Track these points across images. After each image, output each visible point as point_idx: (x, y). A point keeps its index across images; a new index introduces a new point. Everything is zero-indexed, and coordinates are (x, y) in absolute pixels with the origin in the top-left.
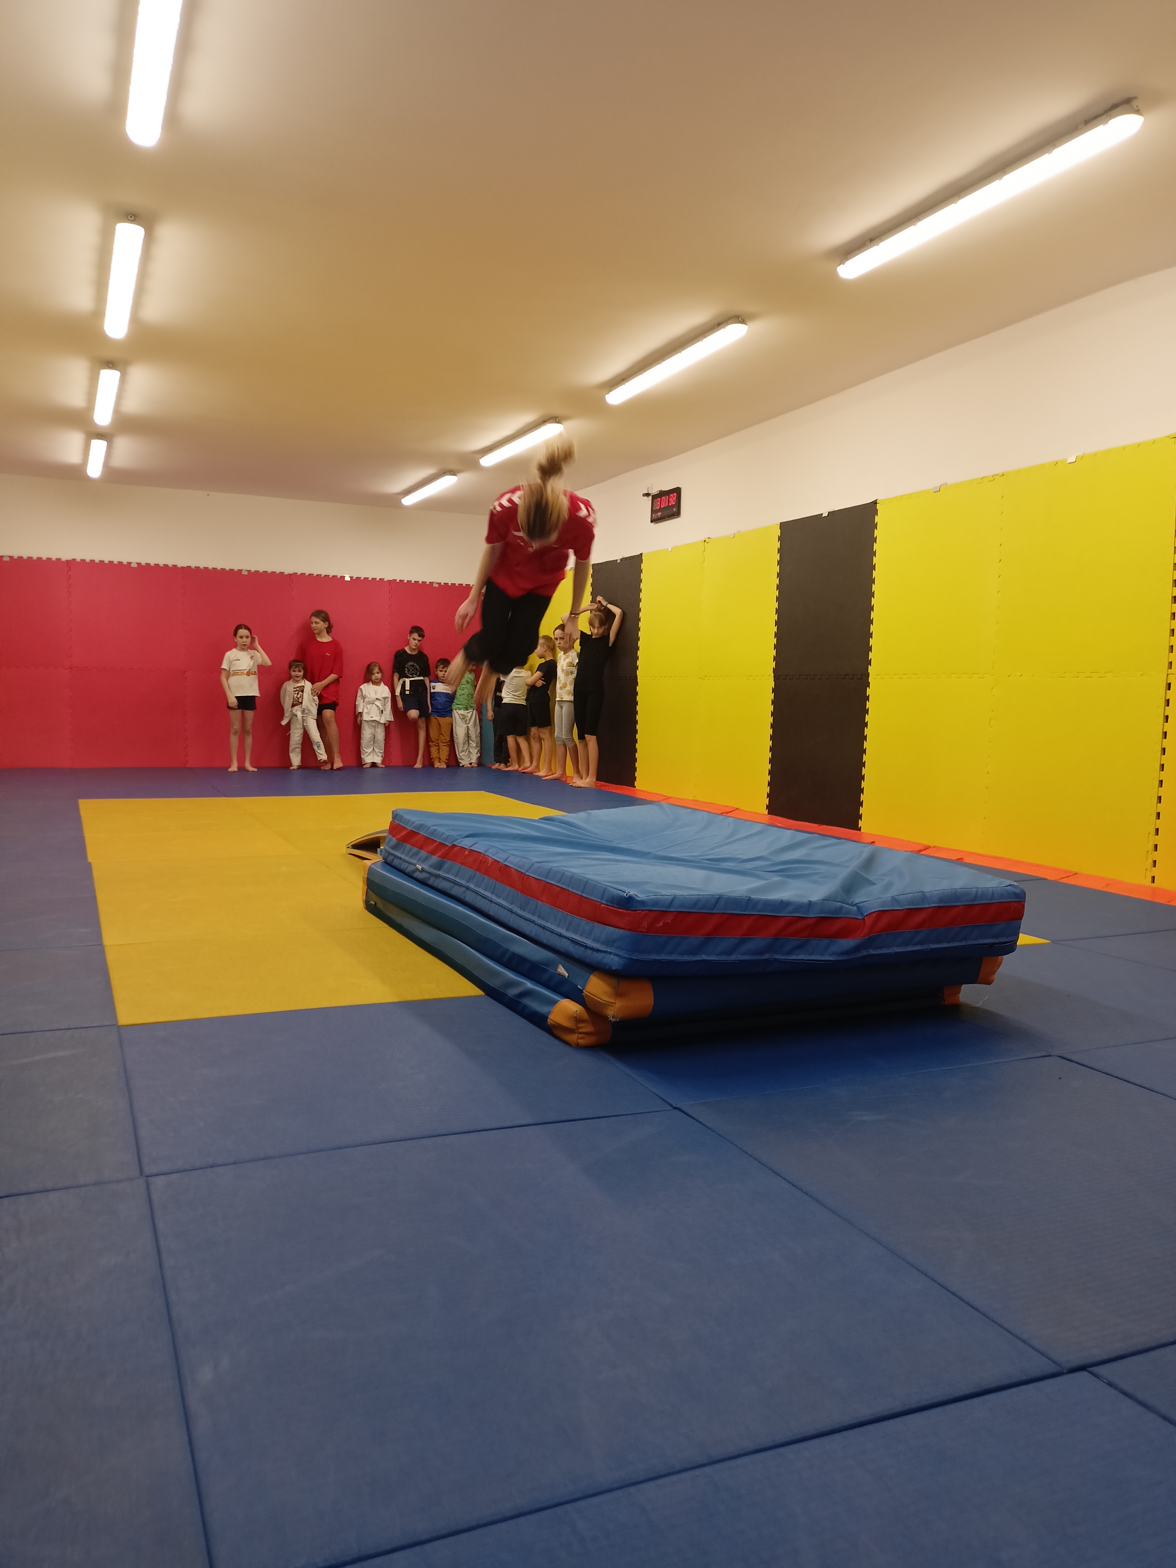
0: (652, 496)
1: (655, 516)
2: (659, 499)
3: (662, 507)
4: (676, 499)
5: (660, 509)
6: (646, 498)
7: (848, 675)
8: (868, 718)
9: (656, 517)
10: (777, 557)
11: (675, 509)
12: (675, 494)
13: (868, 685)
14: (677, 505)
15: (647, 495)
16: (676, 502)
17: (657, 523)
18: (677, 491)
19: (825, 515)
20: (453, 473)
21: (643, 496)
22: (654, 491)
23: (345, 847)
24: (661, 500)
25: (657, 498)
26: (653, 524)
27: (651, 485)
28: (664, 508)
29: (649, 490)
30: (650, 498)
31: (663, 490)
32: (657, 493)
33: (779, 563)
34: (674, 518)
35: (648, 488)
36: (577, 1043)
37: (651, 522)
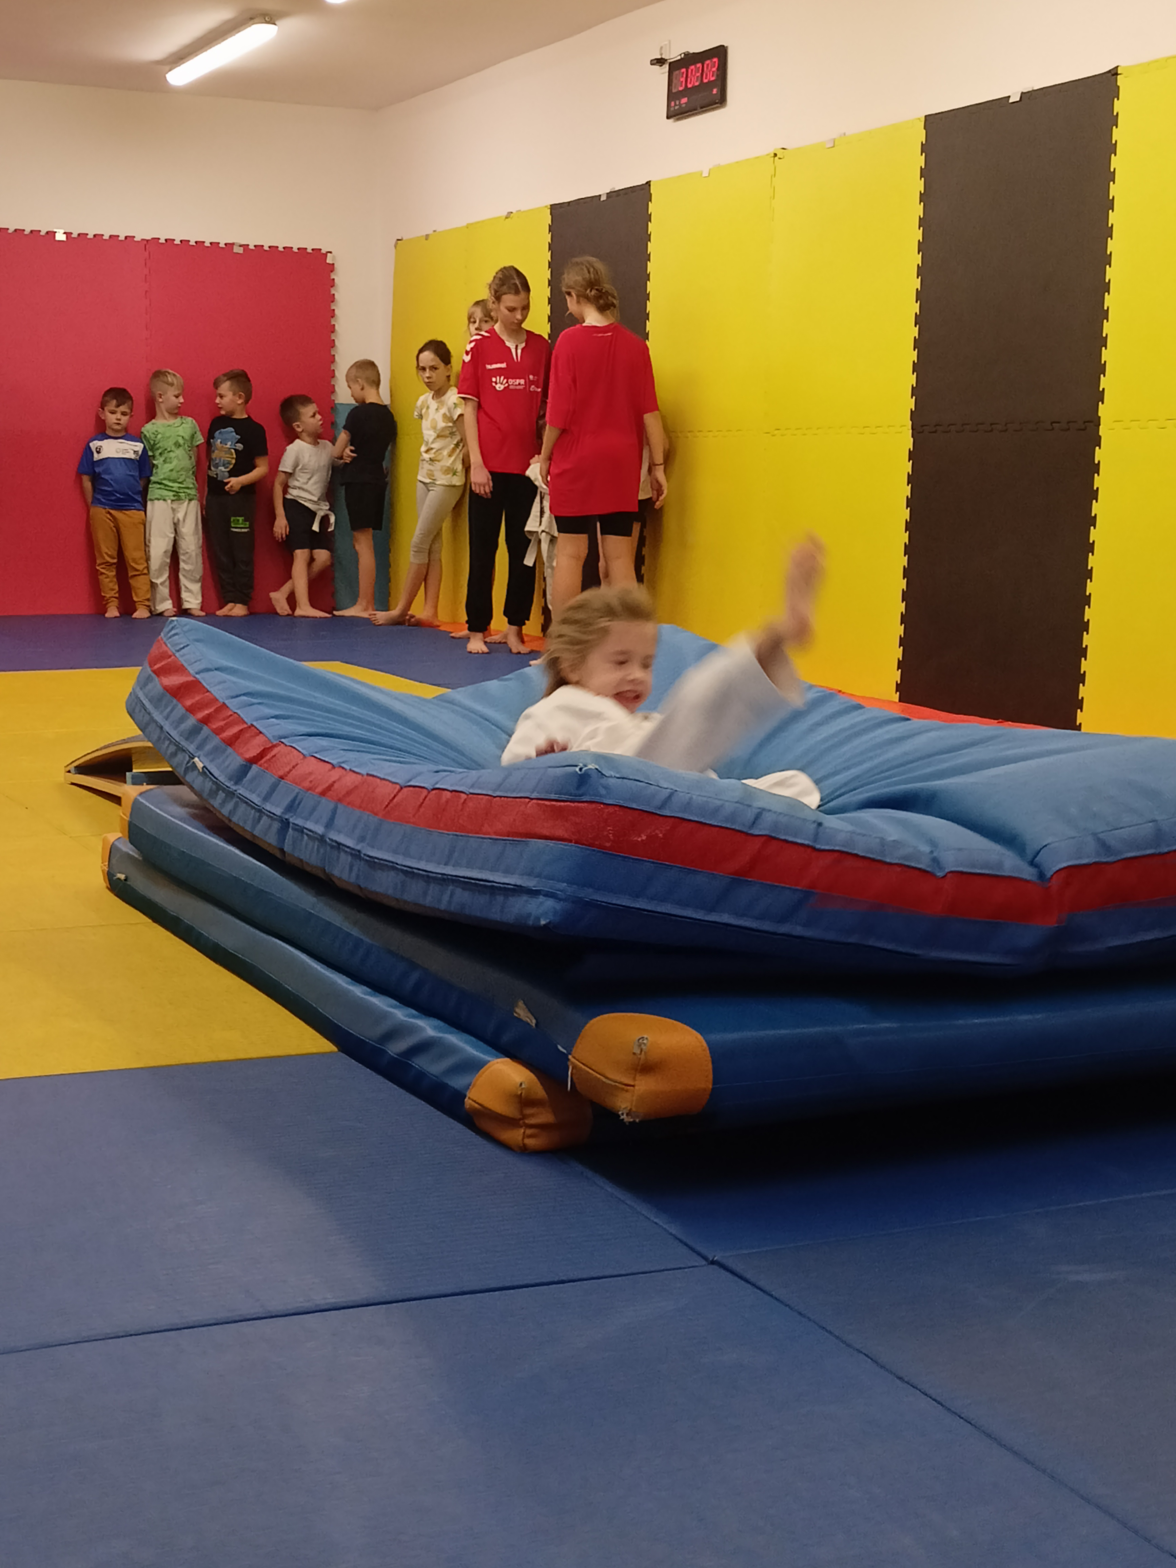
0: (670, 64)
1: (676, 105)
2: (684, 70)
3: (689, 86)
4: (718, 69)
5: (686, 92)
6: (656, 67)
7: (1058, 422)
8: (1096, 508)
9: (677, 108)
10: (919, 185)
11: (715, 91)
12: (715, 60)
13: (1098, 442)
14: (719, 83)
15: (660, 62)
16: (717, 76)
17: (678, 119)
18: (720, 53)
19: (1015, 98)
20: (269, 18)
21: (652, 64)
22: (674, 55)
23: (63, 770)
24: (687, 71)
25: (679, 68)
26: (671, 120)
27: (667, 43)
28: (694, 87)
29: (663, 52)
30: (666, 68)
31: (691, 52)
32: (679, 58)
33: (923, 197)
34: (714, 109)
35: (661, 48)
36: (524, 1145)
37: (668, 117)
